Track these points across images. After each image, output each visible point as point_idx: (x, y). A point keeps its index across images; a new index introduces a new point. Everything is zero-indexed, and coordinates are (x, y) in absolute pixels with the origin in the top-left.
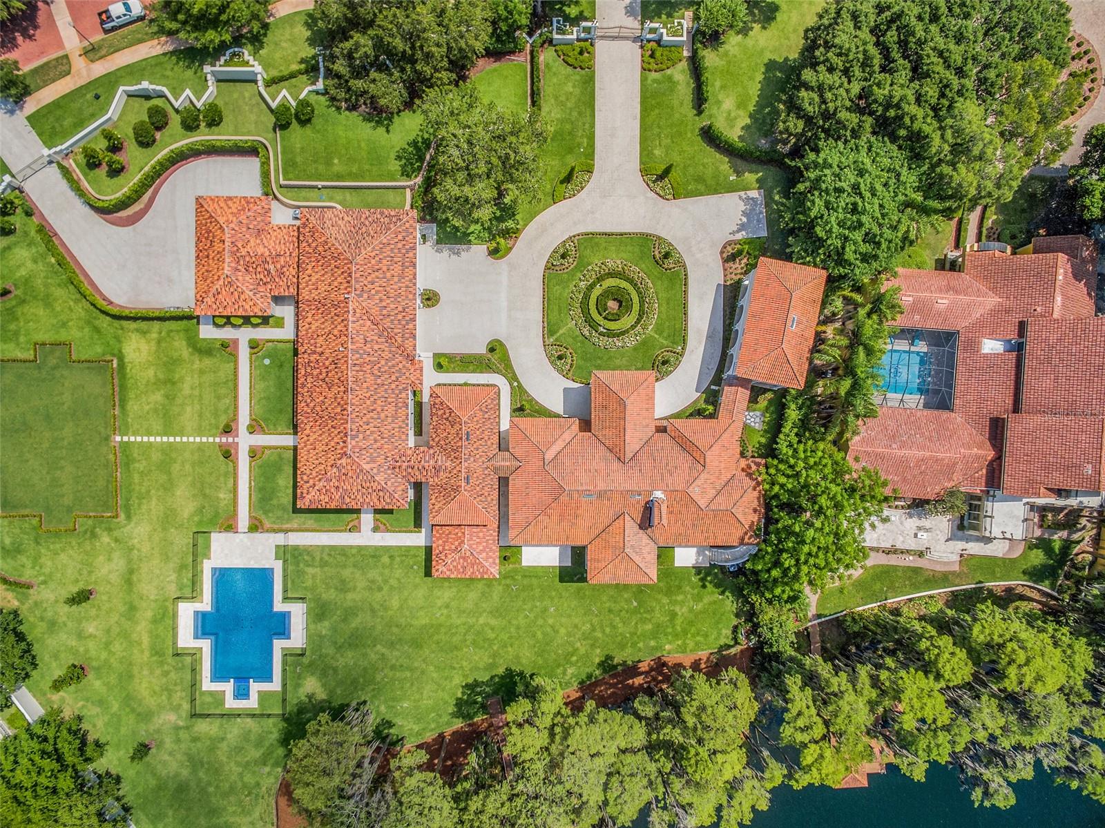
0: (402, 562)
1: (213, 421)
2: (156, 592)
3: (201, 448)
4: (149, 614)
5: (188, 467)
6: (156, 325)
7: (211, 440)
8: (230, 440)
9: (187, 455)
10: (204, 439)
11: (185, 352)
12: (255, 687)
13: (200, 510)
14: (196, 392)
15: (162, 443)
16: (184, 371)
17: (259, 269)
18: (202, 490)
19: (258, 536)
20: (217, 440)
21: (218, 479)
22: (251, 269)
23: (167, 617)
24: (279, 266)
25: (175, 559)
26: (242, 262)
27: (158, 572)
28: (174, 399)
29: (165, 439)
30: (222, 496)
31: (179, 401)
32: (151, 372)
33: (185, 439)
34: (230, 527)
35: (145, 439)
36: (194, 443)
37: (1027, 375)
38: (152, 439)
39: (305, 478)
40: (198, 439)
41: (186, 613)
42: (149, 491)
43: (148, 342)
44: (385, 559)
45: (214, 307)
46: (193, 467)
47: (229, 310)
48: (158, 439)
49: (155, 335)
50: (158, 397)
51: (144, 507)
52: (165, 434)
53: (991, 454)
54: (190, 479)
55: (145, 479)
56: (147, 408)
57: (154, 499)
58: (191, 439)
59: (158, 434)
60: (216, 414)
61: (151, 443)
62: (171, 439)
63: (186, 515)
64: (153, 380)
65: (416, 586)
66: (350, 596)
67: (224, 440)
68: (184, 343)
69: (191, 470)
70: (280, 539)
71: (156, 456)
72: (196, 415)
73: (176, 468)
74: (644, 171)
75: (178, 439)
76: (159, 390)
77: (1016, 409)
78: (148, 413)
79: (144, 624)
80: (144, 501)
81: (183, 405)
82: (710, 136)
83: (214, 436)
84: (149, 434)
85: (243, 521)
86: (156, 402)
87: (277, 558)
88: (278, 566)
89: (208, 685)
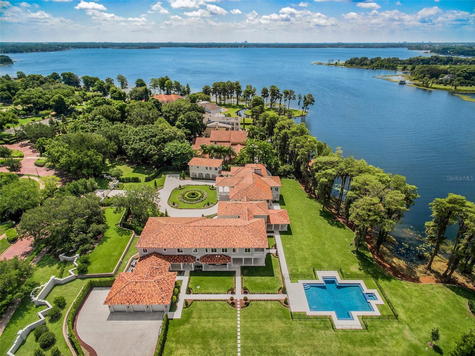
0: (288, 241)
1: (229, 311)
2: (334, 343)
3: (244, 317)
4: (349, 346)
5: (255, 324)
6: (167, 343)
7: (239, 312)
8: (239, 303)
9: (247, 325)
10: (239, 315)
11: (187, 326)
12: (366, 290)
13: (279, 318)
14: (211, 320)
15: (241, 339)
16: (198, 327)
17: (155, 272)
18: (268, 316)
19: (288, 290)
20: (239, 309)
21: (261, 309)
22: (154, 275)
24: (156, 264)
25: (310, 331)
26: (149, 277)
27: (321, 341)
28: (214, 332)
29: (239, 337)
30: (269, 307)
31: (216, 329)
32: (197, 347)
33: (239, 326)
34: (286, 302)
35: (239, 350)
36: (241, 321)
37: (222, 140)
38: (239, 346)
39: (255, 244)
40: (239, 319)
41: (340, 324)
42: (272, 348)
43: (177, 349)
44: (288, 246)
45: (168, 293)
46: (255, 321)
47: (171, 288)
48: (239, 341)
49: (174, 345)
50: (213, 343)
51: (283, 350)
52: (236, 337)
54: (262, 323)
55: (264, 350)
56: (219, 349)
57: (276, 344)
58: (239, 322)
59: (236, 342)
60: (225, 310)
61: (241, 346)
62: (239, 334)
63: (284, 325)
64: (202, 346)
65: (297, 237)
67: (239, 306)
68: (181, 327)
69: (257, 322)
71: (250, 344)
72: (225, 320)
73: (256, 332)
75: (239, 330)
76: (209, 341)
77: (229, 142)
78: (222, 349)
79: (357, 350)
80: (279, 350)
81: (219, 327)
83: (236, 311)
84: (236, 347)
85: (282, 297)
86: (216, 343)
87: (298, 282)
88: (301, 282)
89: (377, 312)
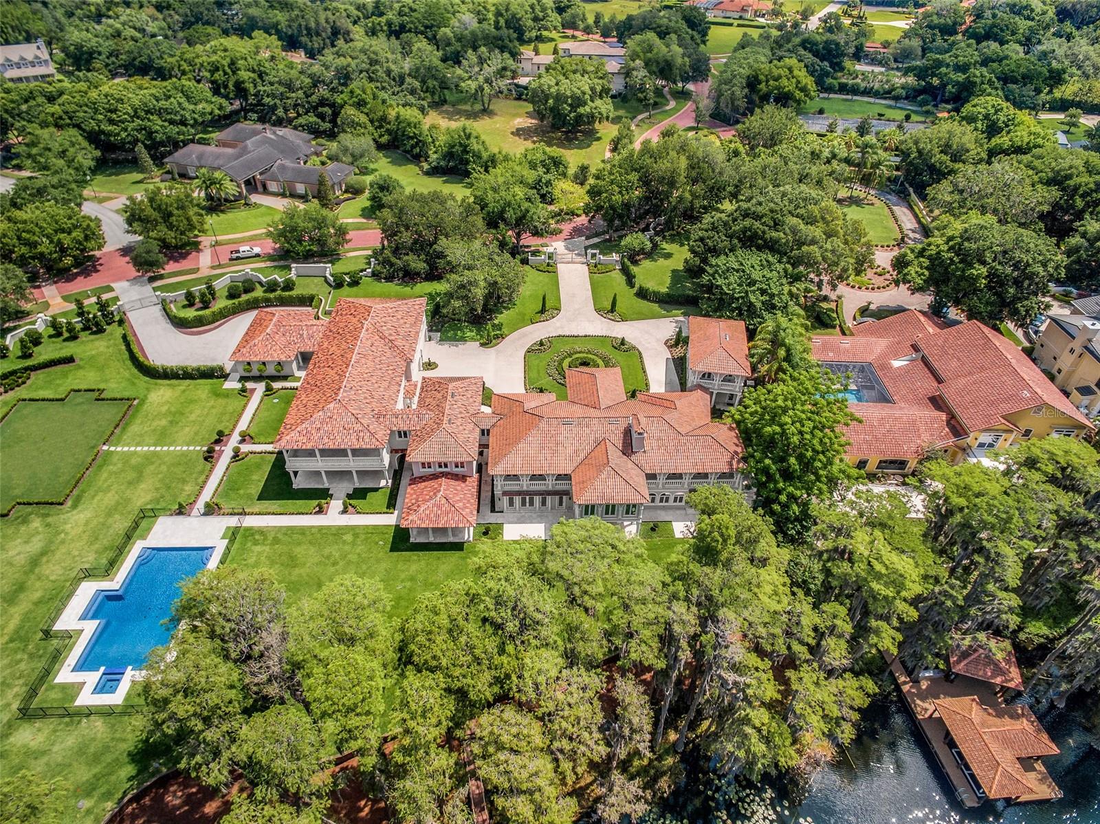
0: (366, 539)
4: (38, 595)
12: (130, 677)
13: (158, 500)
19: (209, 520)
21: (190, 476)
23: (59, 598)
25: (105, 541)
26: (282, 330)
30: (187, 488)
37: (936, 364)
41: (87, 591)
44: (348, 537)
53: (944, 416)
65: (378, 561)
66: (297, 571)
70: (233, 521)
74: (598, 310)
77: (940, 381)
82: (643, 294)
87: (223, 538)
88: (221, 546)
89: (65, 675)
